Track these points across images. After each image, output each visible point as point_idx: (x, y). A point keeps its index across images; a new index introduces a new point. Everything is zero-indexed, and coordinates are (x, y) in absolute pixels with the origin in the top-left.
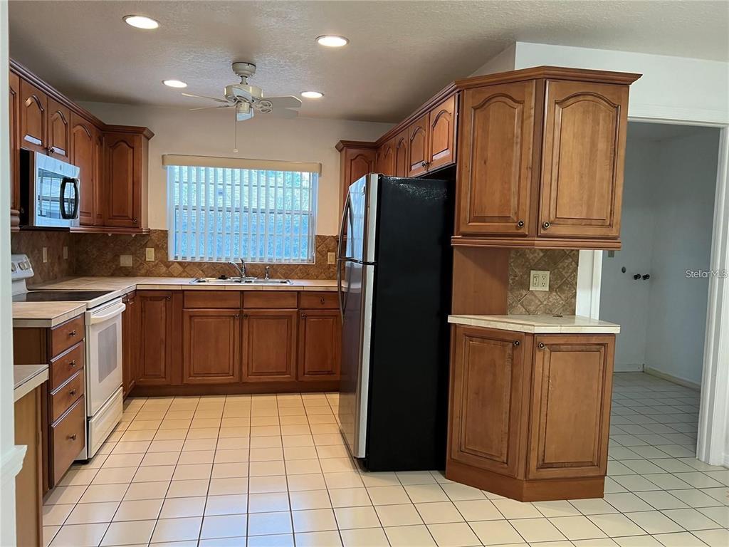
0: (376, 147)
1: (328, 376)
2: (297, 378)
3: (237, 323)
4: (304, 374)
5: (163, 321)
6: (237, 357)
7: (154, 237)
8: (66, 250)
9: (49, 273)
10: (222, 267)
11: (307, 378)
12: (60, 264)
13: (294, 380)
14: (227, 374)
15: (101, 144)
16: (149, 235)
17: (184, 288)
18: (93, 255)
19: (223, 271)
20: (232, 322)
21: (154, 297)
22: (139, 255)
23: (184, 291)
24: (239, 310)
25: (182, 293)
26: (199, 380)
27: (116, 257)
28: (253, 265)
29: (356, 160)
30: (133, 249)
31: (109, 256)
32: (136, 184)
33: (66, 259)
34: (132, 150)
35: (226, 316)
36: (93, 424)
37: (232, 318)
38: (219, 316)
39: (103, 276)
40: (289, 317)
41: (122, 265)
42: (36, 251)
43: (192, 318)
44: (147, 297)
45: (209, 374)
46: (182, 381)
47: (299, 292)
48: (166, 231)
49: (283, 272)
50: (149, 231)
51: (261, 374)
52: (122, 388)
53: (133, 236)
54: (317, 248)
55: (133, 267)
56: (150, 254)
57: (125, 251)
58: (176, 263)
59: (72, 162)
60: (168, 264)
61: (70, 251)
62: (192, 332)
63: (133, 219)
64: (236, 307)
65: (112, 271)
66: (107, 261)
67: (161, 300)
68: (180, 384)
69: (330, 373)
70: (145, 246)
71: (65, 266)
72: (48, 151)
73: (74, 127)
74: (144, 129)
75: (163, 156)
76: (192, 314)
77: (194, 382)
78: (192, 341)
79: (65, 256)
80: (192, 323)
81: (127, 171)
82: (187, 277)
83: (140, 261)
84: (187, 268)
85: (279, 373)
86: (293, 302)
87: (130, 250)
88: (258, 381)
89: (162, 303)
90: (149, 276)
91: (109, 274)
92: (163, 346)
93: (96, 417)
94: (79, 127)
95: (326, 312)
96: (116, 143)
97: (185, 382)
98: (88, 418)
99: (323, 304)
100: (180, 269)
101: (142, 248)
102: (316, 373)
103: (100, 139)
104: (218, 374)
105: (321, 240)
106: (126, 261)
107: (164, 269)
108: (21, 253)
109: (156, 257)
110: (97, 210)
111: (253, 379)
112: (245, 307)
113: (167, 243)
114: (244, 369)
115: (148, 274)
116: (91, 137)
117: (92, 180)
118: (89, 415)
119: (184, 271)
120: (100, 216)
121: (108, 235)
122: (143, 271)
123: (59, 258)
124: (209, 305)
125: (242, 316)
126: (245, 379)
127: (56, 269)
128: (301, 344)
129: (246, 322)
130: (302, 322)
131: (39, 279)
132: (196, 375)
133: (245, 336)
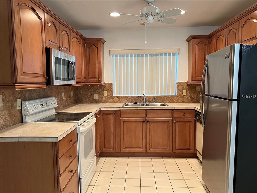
0: (209, 38)
1: (187, 150)
2: (172, 151)
3: (144, 124)
4: (176, 149)
5: (112, 124)
6: (144, 140)
7: (107, 86)
8: (72, 93)
9: (65, 103)
10: (135, 98)
11: (177, 151)
12: (70, 99)
13: (171, 152)
14: (140, 148)
15: (85, 47)
16: (105, 85)
17: (121, 109)
18: (83, 94)
19: (136, 100)
20: (141, 124)
21: (108, 113)
22: (101, 94)
23: (120, 110)
24: (144, 119)
25: (119, 111)
26: (128, 150)
27: (92, 95)
28: (148, 97)
29: (198, 45)
30: (99, 91)
31: (89, 95)
32: (99, 63)
33: (73, 97)
34: (97, 48)
35: (139, 121)
36: (82, 182)
37: (142, 122)
38: (136, 121)
39: (87, 103)
40: (168, 122)
41: (94, 99)
42: (60, 95)
43: (124, 122)
44: (105, 113)
45: (132, 148)
46: (121, 150)
47: (172, 110)
48: (112, 83)
49: (162, 99)
50: (105, 83)
51: (156, 148)
52: (95, 157)
53: (99, 86)
54: (177, 88)
55: (99, 99)
56: (106, 93)
57: (95, 92)
58: (116, 97)
59: (72, 54)
60: (113, 98)
61: (74, 93)
62: (124, 128)
63: (98, 79)
64: (143, 117)
65: (91, 101)
66: (88, 97)
67: (111, 114)
68: (120, 152)
69: (188, 149)
70: (104, 90)
71: (72, 99)
72: (60, 49)
73: (72, 38)
74: (102, 39)
75: (110, 51)
76: (124, 121)
77: (126, 151)
78: (124, 133)
79: (72, 95)
80: (124, 124)
81: (95, 58)
82: (121, 103)
83: (102, 96)
84: (120, 99)
85: (163, 148)
86: (169, 115)
87: (97, 92)
88: (154, 152)
89: (111, 116)
90: (105, 103)
91: (90, 102)
92: (112, 135)
93: (84, 178)
94: (75, 39)
95: (186, 120)
96: (90, 46)
97: (122, 151)
98: (80, 179)
99: (185, 115)
100: (118, 99)
101: (102, 91)
102: (182, 149)
103: (84, 44)
104: (136, 148)
105: (179, 84)
106: (96, 96)
107: (111, 99)
108: (52, 96)
109: (108, 94)
110: (83, 75)
111: (152, 150)
112: (147, 117)
113: (112, 88)
114: (148, 146)
115: (105, 102)
116: (80, 43)
117: (81, 62)
118: (80, 178)
119: (119, 100)
120: (85, 78)
121: (88, 86)
122: (103, 101)
123: (70, 97)
124: (132, 116)
125: (146, 121)
126: (148, 150)
127: (68, 101)
128: (174, 135)
129: (148, 124)
130: (174, 125)
131: (61, 106)
132: (127, 148)
133: (148, 131)
